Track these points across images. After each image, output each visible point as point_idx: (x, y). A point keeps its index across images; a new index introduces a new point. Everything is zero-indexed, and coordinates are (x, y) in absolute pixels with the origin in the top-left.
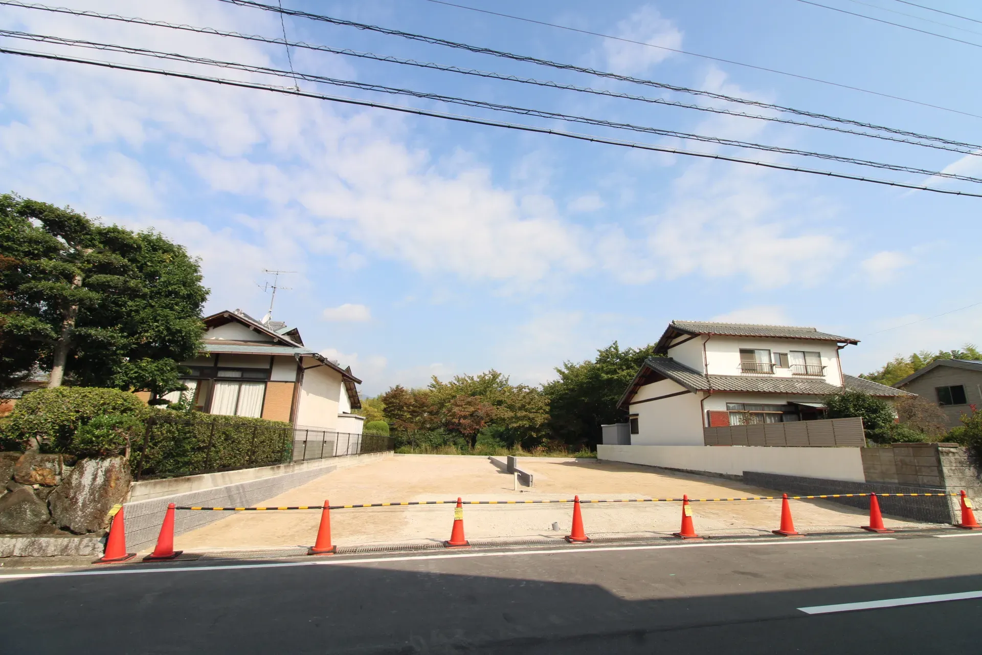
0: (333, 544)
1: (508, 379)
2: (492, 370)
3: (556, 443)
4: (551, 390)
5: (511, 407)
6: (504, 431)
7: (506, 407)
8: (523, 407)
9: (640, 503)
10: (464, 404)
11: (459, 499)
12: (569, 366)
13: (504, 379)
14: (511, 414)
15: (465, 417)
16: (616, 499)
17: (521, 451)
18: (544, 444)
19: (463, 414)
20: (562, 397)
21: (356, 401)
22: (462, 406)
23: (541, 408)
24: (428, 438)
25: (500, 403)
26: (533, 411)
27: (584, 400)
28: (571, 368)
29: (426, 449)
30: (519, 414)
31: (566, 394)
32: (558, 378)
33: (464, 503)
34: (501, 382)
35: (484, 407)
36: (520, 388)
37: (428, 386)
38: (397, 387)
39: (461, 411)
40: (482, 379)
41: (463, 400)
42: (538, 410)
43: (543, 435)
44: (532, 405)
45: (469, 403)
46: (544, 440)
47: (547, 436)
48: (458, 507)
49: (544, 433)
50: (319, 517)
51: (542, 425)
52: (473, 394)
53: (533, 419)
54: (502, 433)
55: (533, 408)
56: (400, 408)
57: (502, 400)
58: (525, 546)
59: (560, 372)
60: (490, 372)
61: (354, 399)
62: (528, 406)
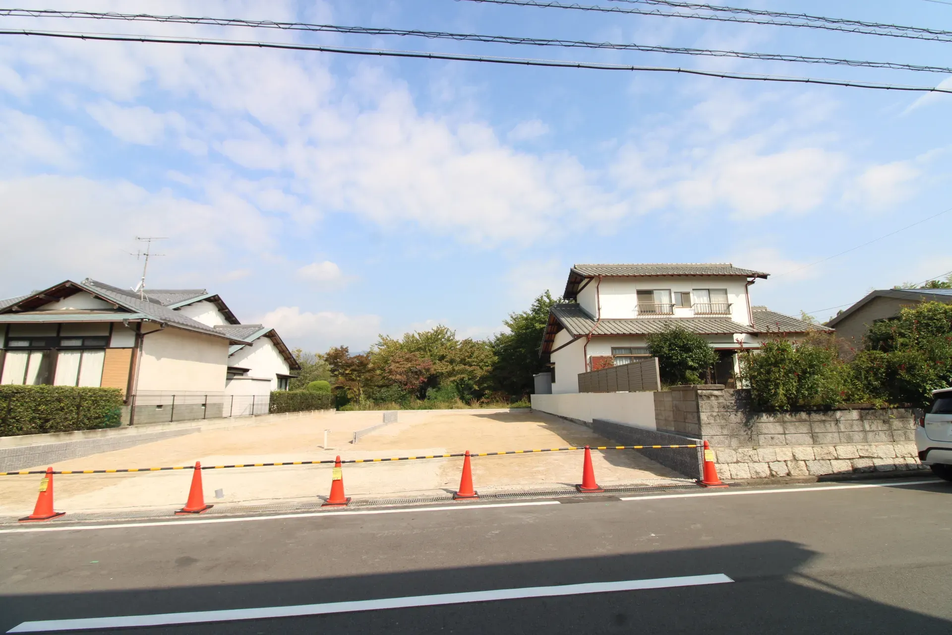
1: (454, 333)
2: (441, 325)
3: (500, 394)
5: (452, 362)
7: (446, 362)
8: (463, 361)
12: (514, 317)
13: (452, 335)
14: (450, 367)
15: (401, 373)
17: (460, 403)
18: (487, 396)
19: (399, 370)
21: (294, 363)
22: (398, 362)
23: (482, 360)
25: (442, 358)
26: (473, 364)
27: (521, 351)
30: (456, 368)
32: (506, 330)
34: (449, 337)
35: (423, 362)
36: (465, 343)
37: (376, 344)
38: (341, 346)
39: (398, 367)
41: (402, 357)
42: (479, 363)
43: (485, 387)
44: (474, 358)
45: (408, 360)
46: (487, 392)
47: (488, 388)
49: (485, 385)
51: (483, 379)
52: (419, 349)
53: (472, 371)
55: (474, 362)
56: (342, 367)
57: (443, 355)
59: (510, 326)
60: (438, 327)
61: (291, 361)
62: (467, 360)
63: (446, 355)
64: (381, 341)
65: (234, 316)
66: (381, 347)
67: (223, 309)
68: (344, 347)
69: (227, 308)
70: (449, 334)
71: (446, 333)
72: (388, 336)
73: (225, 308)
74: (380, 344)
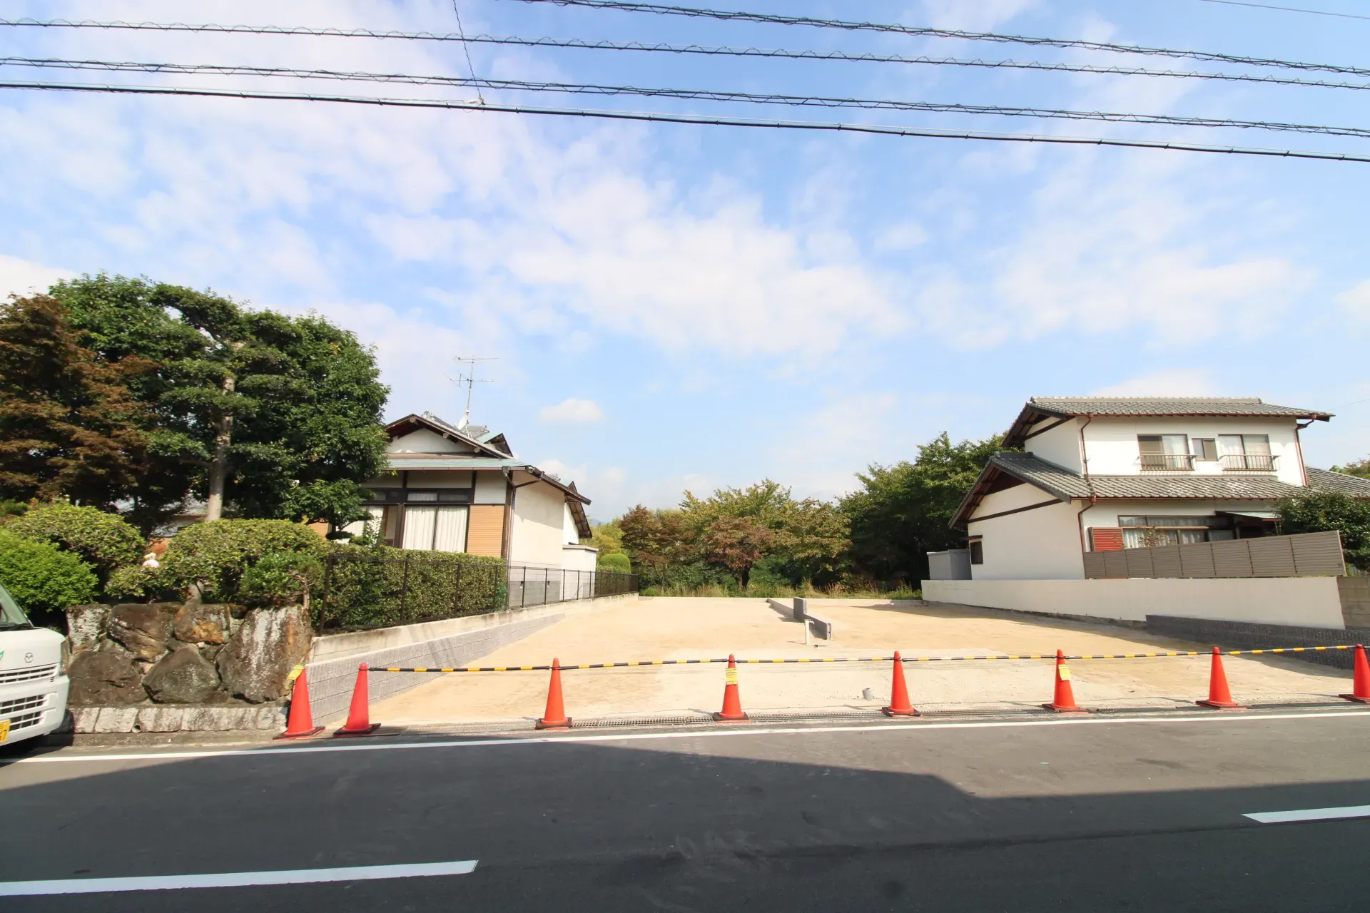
0: (567, 715)
1: (789, 491)
2: (767, 480)
4: (850, 505)
5: (795, 531)
6: (786, 564)
7: (788, 530)
8: (812, 531)
9: (991, 661)
11: (731, 656)
12: (876, 470)
13: (785, 492)
14: (795, 540)
15: (731, 546)
16: (954, 657)
17: (811, 590)
18: (844, 580)
19: (729, 541)
20: (867, 515)
21: (586, 528)
22: (727, 531)
23: (838, 531)
24: (683, 575)
25: (779, 525)
26: (827, 535)
27: (899, 518)
28: (879, 473)
29: (681, 590)
30: (807, 540)
31: (873, 510)
32: (861, 488)
33: (738, 662)
34: (779, 496)
35: (758, 531)
36: (807, 504)
37: (680, 505)
38: (638, 507)
39: (726, 538)
40: (754, 493)
41: (729, 523)
42: (834, 533)
43: (843, 568)
44: (825, 527)
45: (737, 527)
46: (844, 575)
47: (849, 569)
48: (729, 667)
49: (843, 565)
50: (548, 680)
51: (840, 554)
52: (742, 514)
53: (827, 546)
54: (785, 566)
55: (826, 531)
56: (644, 536)
57: (782, 521)
58: (826, 721)
59: (863, 479)
60: (763, 483)
61: (582, 526)
62: (819, 529)
63: (786, 522)
64: (685, 500)
68: (642, 507)
74: (687, 506)
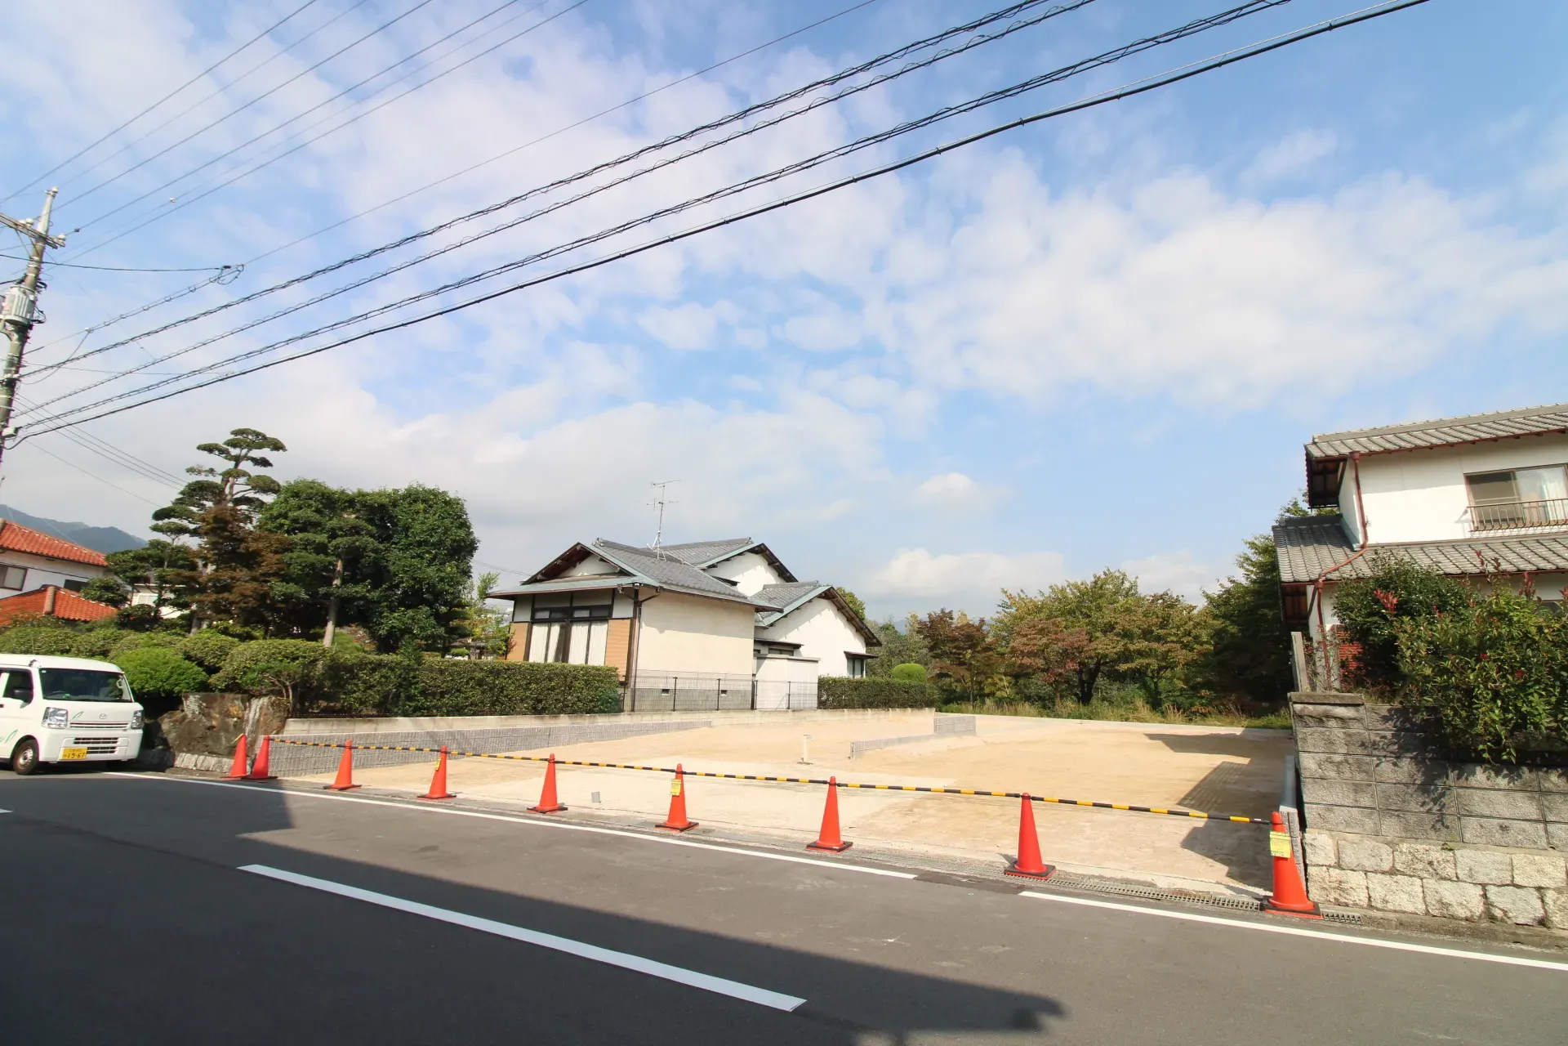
1: (1135, 582)
2: (1109, 570)
7: (1118, 635)
8: (1147, 634)
10: (1033, 632)
14: (1121, 645)
15: (1030, 654)
17: (1145, 711)
18: (1204, 701)
19: (1026, 649)
21: (871, 635)
23: (1189, 633)
25: (1109, 628)
27: (1265, 615)
30: (1134, 647)
35: (1074, 634)
36: (1157, 599)
39: (1024, 644)
41: (1034, 626)
42: (1182, 637)
43: (1199, 683)
45: (1043, 632)
49: (1199, 679)
51: (1194, 668)
53: (1167, 653)
55: (1170, 635)
57: (1110, 624)
61: (865, 632)
62: (1157, 631)
63: (1117, 623)
64: (1006, 600)
65: (788, 572)
66: (1008, 610)
67: (774, 563)
68: (947, 611)
69: (778, 561)
70: (1127, 585)
71: (1123, 583)
72: (1022, 591)
73: (775, 560)
74: (1004, 606)
